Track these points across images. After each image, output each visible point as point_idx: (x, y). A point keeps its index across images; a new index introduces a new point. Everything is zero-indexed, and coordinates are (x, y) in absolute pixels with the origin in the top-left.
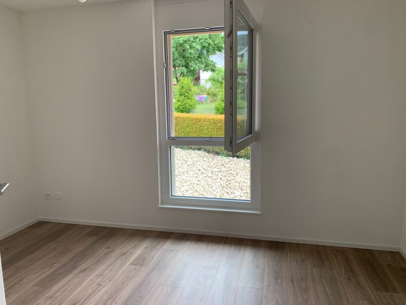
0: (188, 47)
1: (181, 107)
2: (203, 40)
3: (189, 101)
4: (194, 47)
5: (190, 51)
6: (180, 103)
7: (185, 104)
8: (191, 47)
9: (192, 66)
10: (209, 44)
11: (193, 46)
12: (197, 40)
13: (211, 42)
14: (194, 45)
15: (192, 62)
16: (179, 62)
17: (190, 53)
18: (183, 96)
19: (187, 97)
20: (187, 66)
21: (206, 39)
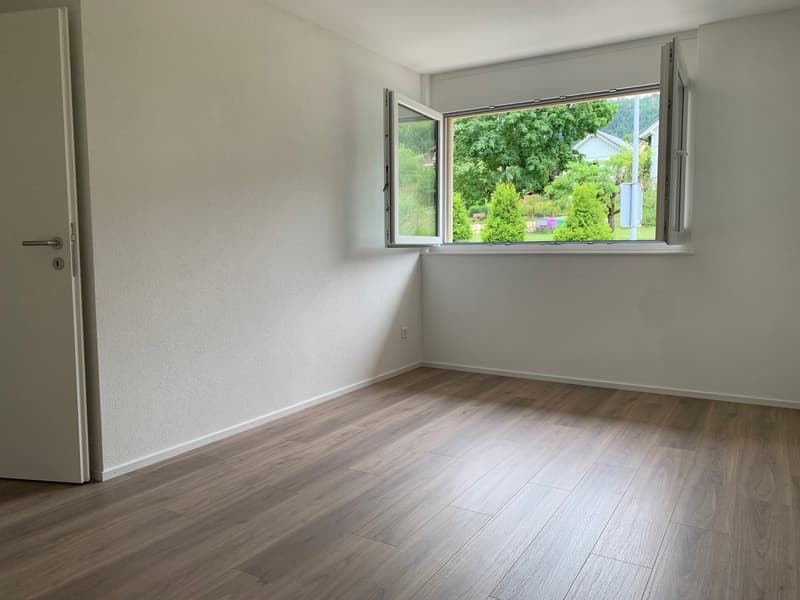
0: (525, 129)
1: (494, 238)
2: (555, 115)
3: (509, 227)
4: (536, 129)
5: (528, 136)
6: (491, 230)
7: (501, 233)
8: (531, 128)
9: (531, 164)
10: (568, 121)
11: (536, 126)
12: (544, 115)
13: (571, 117)
14: (537, 124)
15: (533, 156)
16: (507, 158)
17: (531, 141)
18: (498, 219)
19: (508, 219)
20: (523, 164)
21: (562, 112)
